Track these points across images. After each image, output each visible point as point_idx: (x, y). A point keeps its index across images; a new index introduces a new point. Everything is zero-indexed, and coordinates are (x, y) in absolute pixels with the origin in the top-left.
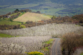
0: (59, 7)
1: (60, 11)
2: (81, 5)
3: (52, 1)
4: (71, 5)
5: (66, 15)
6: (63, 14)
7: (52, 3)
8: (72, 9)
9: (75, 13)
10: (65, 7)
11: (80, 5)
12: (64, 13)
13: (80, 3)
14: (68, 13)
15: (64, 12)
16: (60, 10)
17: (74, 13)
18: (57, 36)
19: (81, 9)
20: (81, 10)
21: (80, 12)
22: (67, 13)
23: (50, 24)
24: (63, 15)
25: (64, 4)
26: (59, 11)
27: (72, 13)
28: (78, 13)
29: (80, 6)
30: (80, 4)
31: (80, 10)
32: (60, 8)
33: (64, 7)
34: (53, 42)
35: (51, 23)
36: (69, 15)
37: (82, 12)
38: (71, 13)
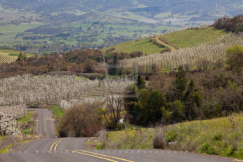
0: (24, 22)
1: (29, 31)
2: (83, 13)
3: (6, 4)
4: (56, 14)
5: (46, 42)
6: (38, 40)
7: (4, 10)
8: (60, 24)
9: (68, 38)
10: (40, 21)
11: (79, 13)
12: (40, 38)
13: (81, 10)
14: (48, 35)
15: (39, 35)
16: (26, 29)
17: (65, 35)
18: (38, 104)
19: (82, 25)
20: (83, 29)
21: (81, 34)
22: (46, 35)
23: (19, 76)
24: (36, 43)
25: (36, 13)
26: (26, 31)
27: (61, 35)
28: (75, 36)
29: (81, 17)
30: (79, 11)
31: (81, 28)
32: (27, 24)
33: (37, 20)
34: (35, 119)
35: (21, 75)
36: (52, 41)
37: (85, 33)
38: (57, 36)
